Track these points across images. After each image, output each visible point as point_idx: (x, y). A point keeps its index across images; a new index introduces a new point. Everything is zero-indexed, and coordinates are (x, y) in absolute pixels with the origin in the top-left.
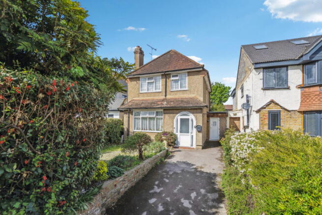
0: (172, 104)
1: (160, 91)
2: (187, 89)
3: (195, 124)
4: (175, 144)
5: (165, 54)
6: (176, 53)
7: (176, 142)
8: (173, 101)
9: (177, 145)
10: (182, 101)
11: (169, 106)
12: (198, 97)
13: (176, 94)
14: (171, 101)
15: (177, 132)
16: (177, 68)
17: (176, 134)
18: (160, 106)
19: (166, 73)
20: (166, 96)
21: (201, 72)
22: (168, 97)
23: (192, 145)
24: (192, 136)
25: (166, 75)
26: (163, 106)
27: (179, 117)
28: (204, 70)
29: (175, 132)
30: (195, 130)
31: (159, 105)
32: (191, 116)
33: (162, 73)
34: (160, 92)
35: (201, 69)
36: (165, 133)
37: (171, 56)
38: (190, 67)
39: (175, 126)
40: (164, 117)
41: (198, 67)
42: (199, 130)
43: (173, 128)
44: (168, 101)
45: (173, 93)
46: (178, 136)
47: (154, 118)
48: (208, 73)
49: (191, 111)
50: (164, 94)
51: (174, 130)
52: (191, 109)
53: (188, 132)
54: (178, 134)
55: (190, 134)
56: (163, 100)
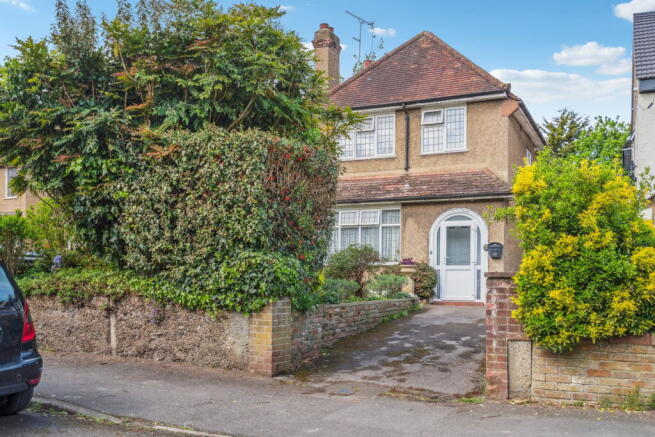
0: (425, 190)
1: (393, 154)
2: (464, 147)
3: (485, 241)
4: (432, 294)
7: (435, 290)
8: (428, 183)
9: (439, 297)
10: (452, 182)
11: (415, 194)
12: (494, 168)
13: (435, 164)
14: (422, 183)
15: (438, 263)
16: (437, 94)
17: (436, 268)
18: (392, 196)
19: (408, 106)
20: (407, 169)
21: (504, 103)
22: (414, 171)
23: (478, 297)
24: (479, 271)
25: (407, 110)
26: (400, 195)
27: (443, 221)
28: (510, 97)
29: (432, 263)
30: (485, 255)
31: (389, 192)
32: (474, 220)
33: (398, 107)
34: (392, 159)
35: (504, 95)
36: (407, 262)
38: (473, 91)
39: (433, 247)
40: (404, 225)
41: (495, 89)
42: (495, 254)
43: (428, 253)
44: (414, 183)
45: (426, 161)
46: (442, 275)
47: (375, 227)
48: (522, 106)
49: (473, 205)
50: (403, 163)
51: (431, 257)
52: (475, 201)
53: (468, 263)
54: (442, 268)
55: (472, 266)
56: (401, 180)
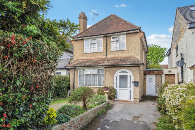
0: (112, 63)
1: (102, 51)
2: (125, 49)
3: (132, 80)
4: (115, 97)
5: (106, 19)
6: (116, 17)
7: (116, 96)
8: (113, 60)
9: (117, 98)
10: (121, 60)
11: (109, 64)
12: (135, 56)
13: (116, 54)
14: (111, 60)
15: (117, 87)
16: (116, 31)
17: (116, 88)
18: (101, 64)
19: (107, 35)
20: (106, 55)
21: (138, 34)
22: (109, 56)
23: (130, 99)
24: (130, 90)
25: (106, 36)
26: (104, 64)
27: (118, 73)
28: (140, 31)
29: (115, 87)
30: (132, 85)
31: (100, 63)
32: (129, 73)
33: (103, 35)
34: (102, 52)
35: (138, 31)
36: (106, 88)
37: (112, 20)
38: (128, 30)
39: (115, 81)
40: (105, 74)
41: (135, 29)
42: (136, 85)
43: (113, 83)
44: (109, 60)
45: (113, 53)
46: (118, 91)
47: (96, 75)
48: (144, 35)
49: (129, 68)
50: (105, 54)
51: (114, 85)
52: (129, 67)
53: (127, 87)
54: (118, 89)
55: (128, 88)
56: (104, 59)
